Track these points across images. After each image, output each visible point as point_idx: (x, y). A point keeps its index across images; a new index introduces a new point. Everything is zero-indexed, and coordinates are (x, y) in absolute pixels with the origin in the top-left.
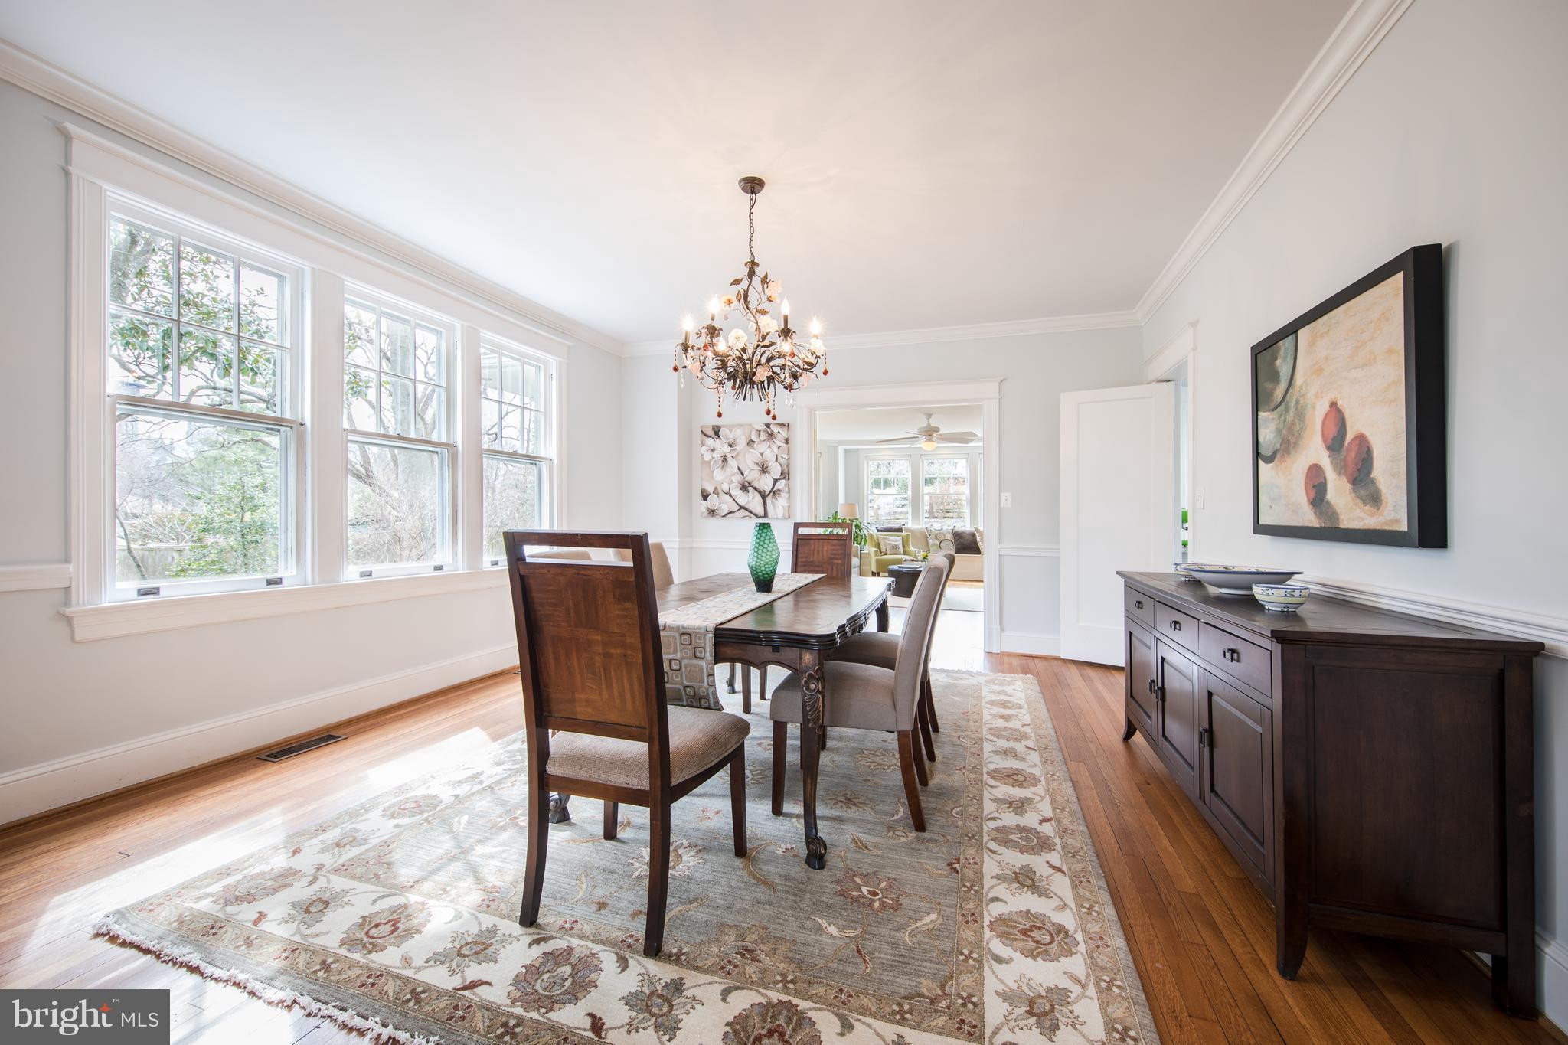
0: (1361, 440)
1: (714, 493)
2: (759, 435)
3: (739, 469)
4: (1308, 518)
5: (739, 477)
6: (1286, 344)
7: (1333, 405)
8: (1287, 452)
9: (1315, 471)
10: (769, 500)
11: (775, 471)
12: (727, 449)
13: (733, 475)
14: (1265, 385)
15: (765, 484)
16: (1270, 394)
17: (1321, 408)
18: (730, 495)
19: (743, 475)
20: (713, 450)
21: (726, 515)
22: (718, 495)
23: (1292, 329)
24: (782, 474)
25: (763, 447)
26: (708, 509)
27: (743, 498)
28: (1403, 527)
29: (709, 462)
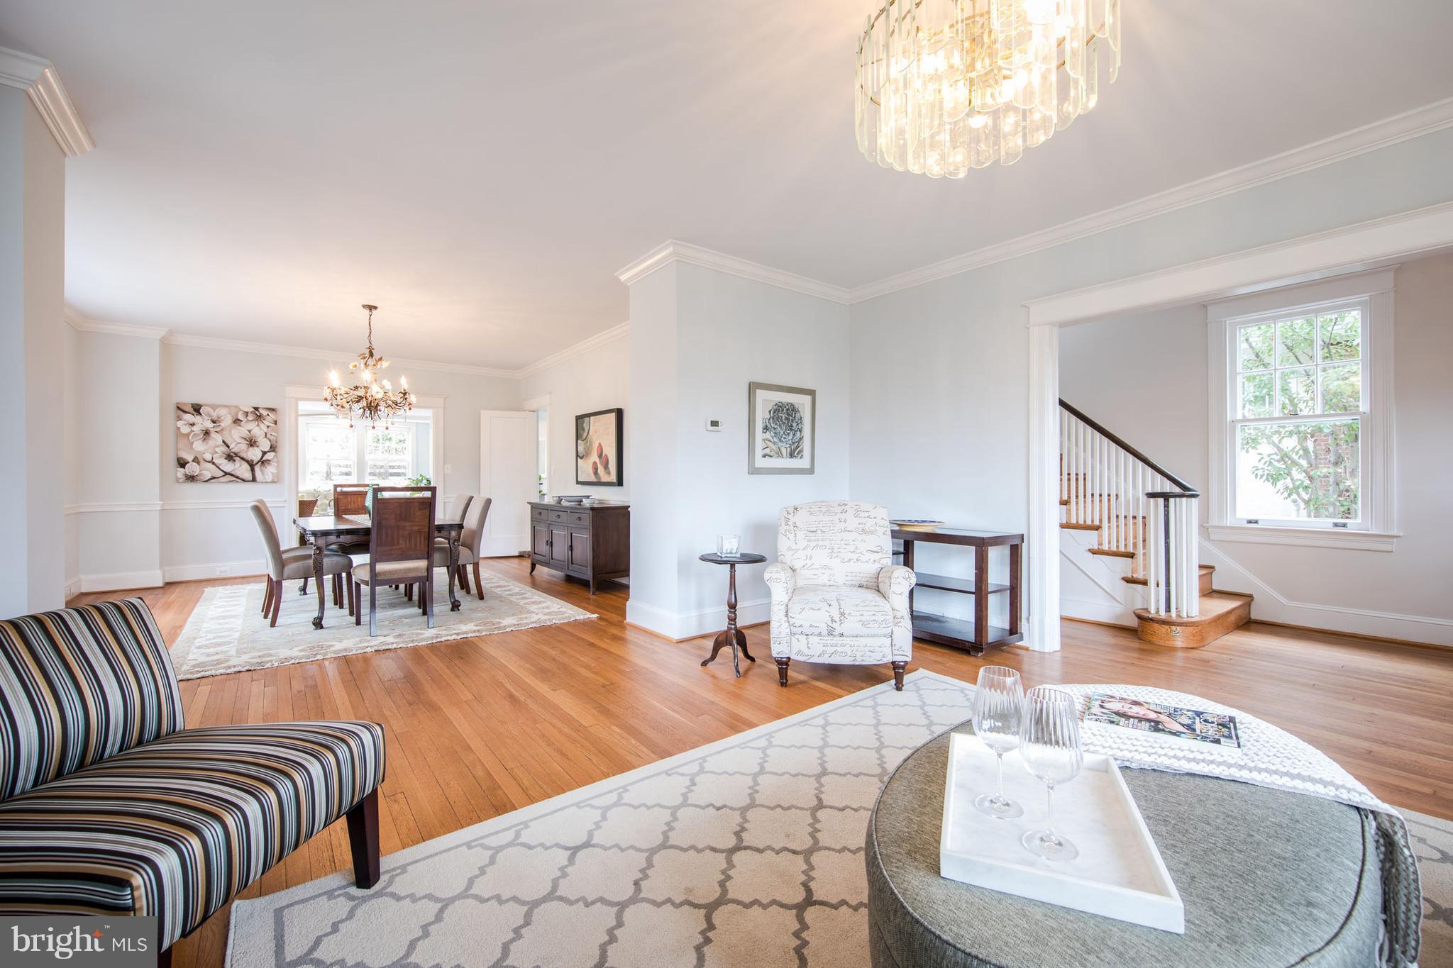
0: (606, 455)
1: (193, 461)
2: (247, 416)
3: (224, 442)
4: (593, 479)
5: (224, 449)
6: (586, 419)
7: (600, 444)
8: (587, 456)
9: (595, 463)
10: (257, 468)
11: (265, 445)
12: (209, 425)
13: (218, 446)
14: (580, 431)
15: (254, 454)
16: (582, 435)
17: (597, 444)
18: (214, 463)
19: (228, 447)
20: (193, 425)
21: (209, 480)
22: (198, 463)
23: (589, 415)
24: (271, 448)
25: (252, 426)
26: (186, 475)
27: (228, 467)
28: (615, 481)
29: (188, 435)
